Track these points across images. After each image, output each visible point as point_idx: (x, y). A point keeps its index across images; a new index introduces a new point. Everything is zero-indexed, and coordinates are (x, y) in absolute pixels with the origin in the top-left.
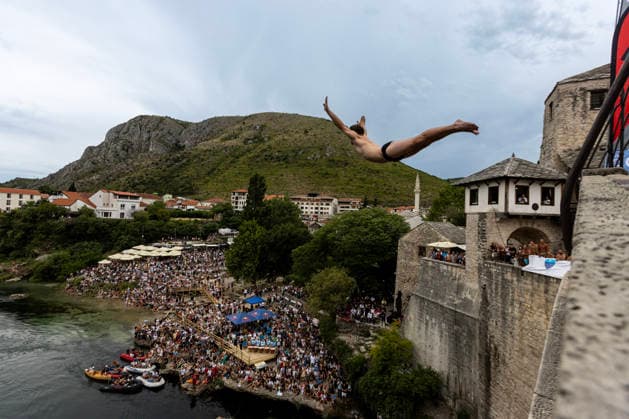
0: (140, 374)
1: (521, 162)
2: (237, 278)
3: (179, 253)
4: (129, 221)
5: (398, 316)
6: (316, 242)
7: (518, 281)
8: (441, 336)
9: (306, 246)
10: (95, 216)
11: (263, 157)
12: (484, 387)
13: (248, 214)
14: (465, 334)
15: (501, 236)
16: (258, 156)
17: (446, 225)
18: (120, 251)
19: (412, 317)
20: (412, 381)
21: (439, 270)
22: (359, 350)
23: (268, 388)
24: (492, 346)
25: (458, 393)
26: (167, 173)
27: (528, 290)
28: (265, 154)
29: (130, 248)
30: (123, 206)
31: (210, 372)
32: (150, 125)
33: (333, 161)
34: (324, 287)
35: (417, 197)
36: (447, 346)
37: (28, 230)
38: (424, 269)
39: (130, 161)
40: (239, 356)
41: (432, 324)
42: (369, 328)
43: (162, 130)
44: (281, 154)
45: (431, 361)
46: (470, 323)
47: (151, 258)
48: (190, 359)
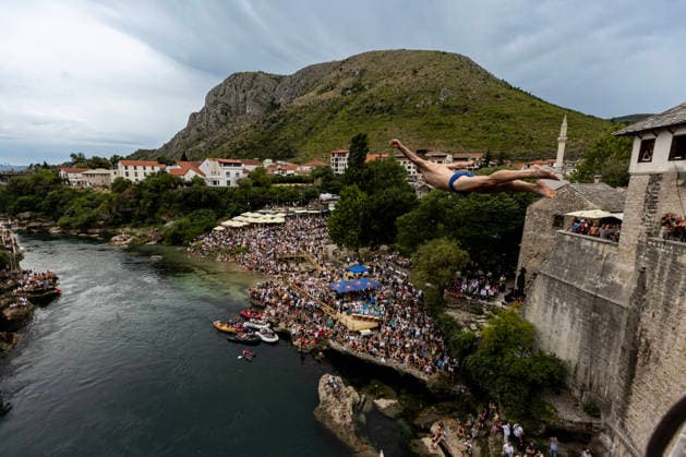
0: (258, 330)
2: (340, 245)
3: (283, 220)
4: (235, 189)
5: (519, 295)
6: (425, 209)
8: (573, 323)
9: (414, 213)
10: (205, 184)
11: (363, 110)
12: (623, 384)
13: (349, 178)
14: (606, 323)
16: (357, 109)
17: (599, 186)
18: (230, 218)
19: (537, 297)
20: (530, 366)
21: (580, 247)
22: (469, 327)
23: (371, 353)
24: (643, 340)
25: (588, 385)
26: (265, 136)
28: (366, 105)
29: (238, 215)
31: (316, 335)
32: (245, 84)
33: (448, 107)
34: (432, 260)
35: (561, 148)
36: (579, 334)
37: (154, 199)
38: (558, 244)
39: (230, 125)
40: (343, 321)
41: (562, 308)
42: (482, 305)
43: (257, 87)
44: (384, 104)
45: (556, 347)
46: (615, 312)
47: (258, 224)
48: (299, 321)
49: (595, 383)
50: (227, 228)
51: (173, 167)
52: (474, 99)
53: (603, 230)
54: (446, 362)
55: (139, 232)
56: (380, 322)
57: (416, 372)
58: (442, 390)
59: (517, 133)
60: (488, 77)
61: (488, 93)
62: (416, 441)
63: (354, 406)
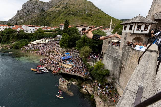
0: (43, 70)
1: (141, 17)
2: (63, 48)
3: (48, 42)
4: (33, 34)
5: (101, 58)
6: (82, 40)
7: (132, 51)
8: (111, 63)
9: (80, 40)
10: (24, 32)
11: (67, 14)
12: (119, 74)
13: (64, 31)
14: (117, 63)
15: (130, 39)
16: (66, 13)
18: (33, 41)
19: (105, 58)
20: (103, 72)
21: (113, 48)
22: (92, 65)
23: (71, 73)
24: (122, 65)
26: (41, 19)
27: (134, 54)
28: (68, 12)
29: (35, 41)
30: (31, 29)
31: (58, 70)
33: (88, 14)
34: (84, 51)
36: (112, 65)
37: (8, 36)
38: (109, 47)
39: (30, 15)
40: (64, 66)
41: (109, 60)
42: (94, 60)
43: (37, 5)
44: (73, 13)
45: (108, 68)
46: (118, 60)
47: (41, 43)
48: (54, 67)
49: (114, 74)
50: (32, 44)
51: (13, 27)
52: (93, 13)
53: (117, 44)
54: (87, 73)
55: (4, 46)
56: (73, 65)
57: (81, 76)
58: (86, 79)
59: (102, 22)
60: (96, 8)
61: (96, 12)
62: (81, 90)
63: (67, 84)
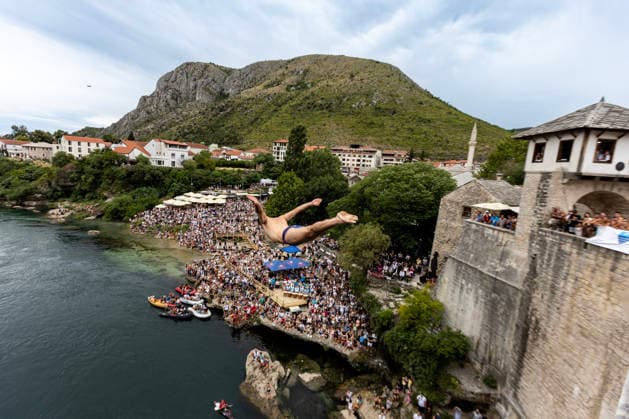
0: (191, 306)
1: (611, 109)
3: (224, 201)
4: (179, 170)
6: (352, 197)
7: (578, 254)
8: (476, 302)
9: (344, 200)
10: (150, 164)
11: (305, 106)
12: (516, 357)
13: (288, 166)
14: (503, 303)
15: (566, 201)
16: (300, 105)
17: (500, 183)
18: (173, 197)
19: (447, 279)
20: (439, 341)
21: (483, 235)
22: (388, 305)
23: (299, 329)
24: (533, 319)
25: (487, 358)
26: (212, 122)
27: (589, 266)
28: (308, 101)
29: (181, 194)
31: (248, 311)
32: (196, 73)
33: (379, 108)
34: (357, 243)
35: (472, 150)
36: (481, 313)
37: (97, 176)
38: (466, 232)
39: (179, 110)
40: (274, 299)
41: (468, 289)
42: (400, 285)
43: (207, 77)
44: (323, 102)
45: (462, 324)
46: (511, 293)
47: (199, 204)
48: (232, 297)
49: (494, 356)
50: (169, 206)
51: (119, 145)
52: (401, 105)
53: (502, 221)
54: (365, 337)
55: (79, 206)
56: (309, 299)
57: (339, 348)
58: (362, 364)
59: (436, 136)
60: (413, 86)
61: (413, 100)
62: (336, 413)
63: (279, 380)
